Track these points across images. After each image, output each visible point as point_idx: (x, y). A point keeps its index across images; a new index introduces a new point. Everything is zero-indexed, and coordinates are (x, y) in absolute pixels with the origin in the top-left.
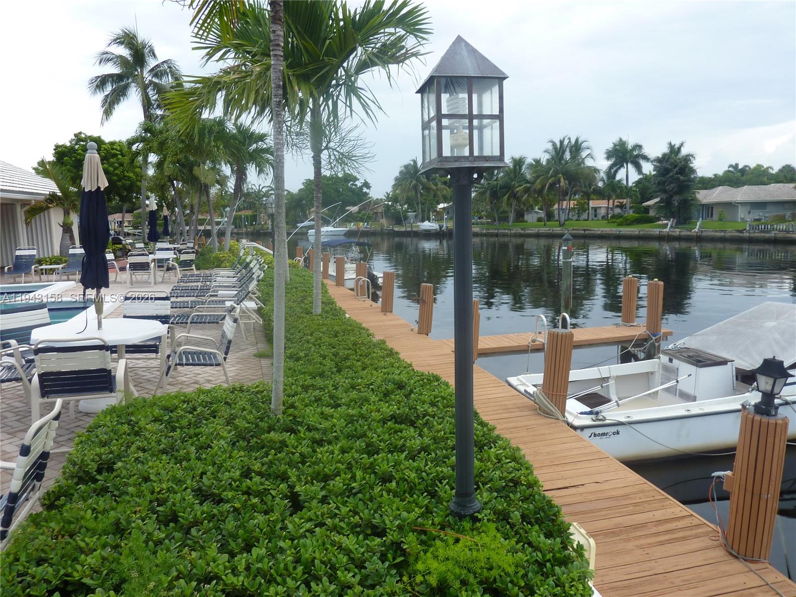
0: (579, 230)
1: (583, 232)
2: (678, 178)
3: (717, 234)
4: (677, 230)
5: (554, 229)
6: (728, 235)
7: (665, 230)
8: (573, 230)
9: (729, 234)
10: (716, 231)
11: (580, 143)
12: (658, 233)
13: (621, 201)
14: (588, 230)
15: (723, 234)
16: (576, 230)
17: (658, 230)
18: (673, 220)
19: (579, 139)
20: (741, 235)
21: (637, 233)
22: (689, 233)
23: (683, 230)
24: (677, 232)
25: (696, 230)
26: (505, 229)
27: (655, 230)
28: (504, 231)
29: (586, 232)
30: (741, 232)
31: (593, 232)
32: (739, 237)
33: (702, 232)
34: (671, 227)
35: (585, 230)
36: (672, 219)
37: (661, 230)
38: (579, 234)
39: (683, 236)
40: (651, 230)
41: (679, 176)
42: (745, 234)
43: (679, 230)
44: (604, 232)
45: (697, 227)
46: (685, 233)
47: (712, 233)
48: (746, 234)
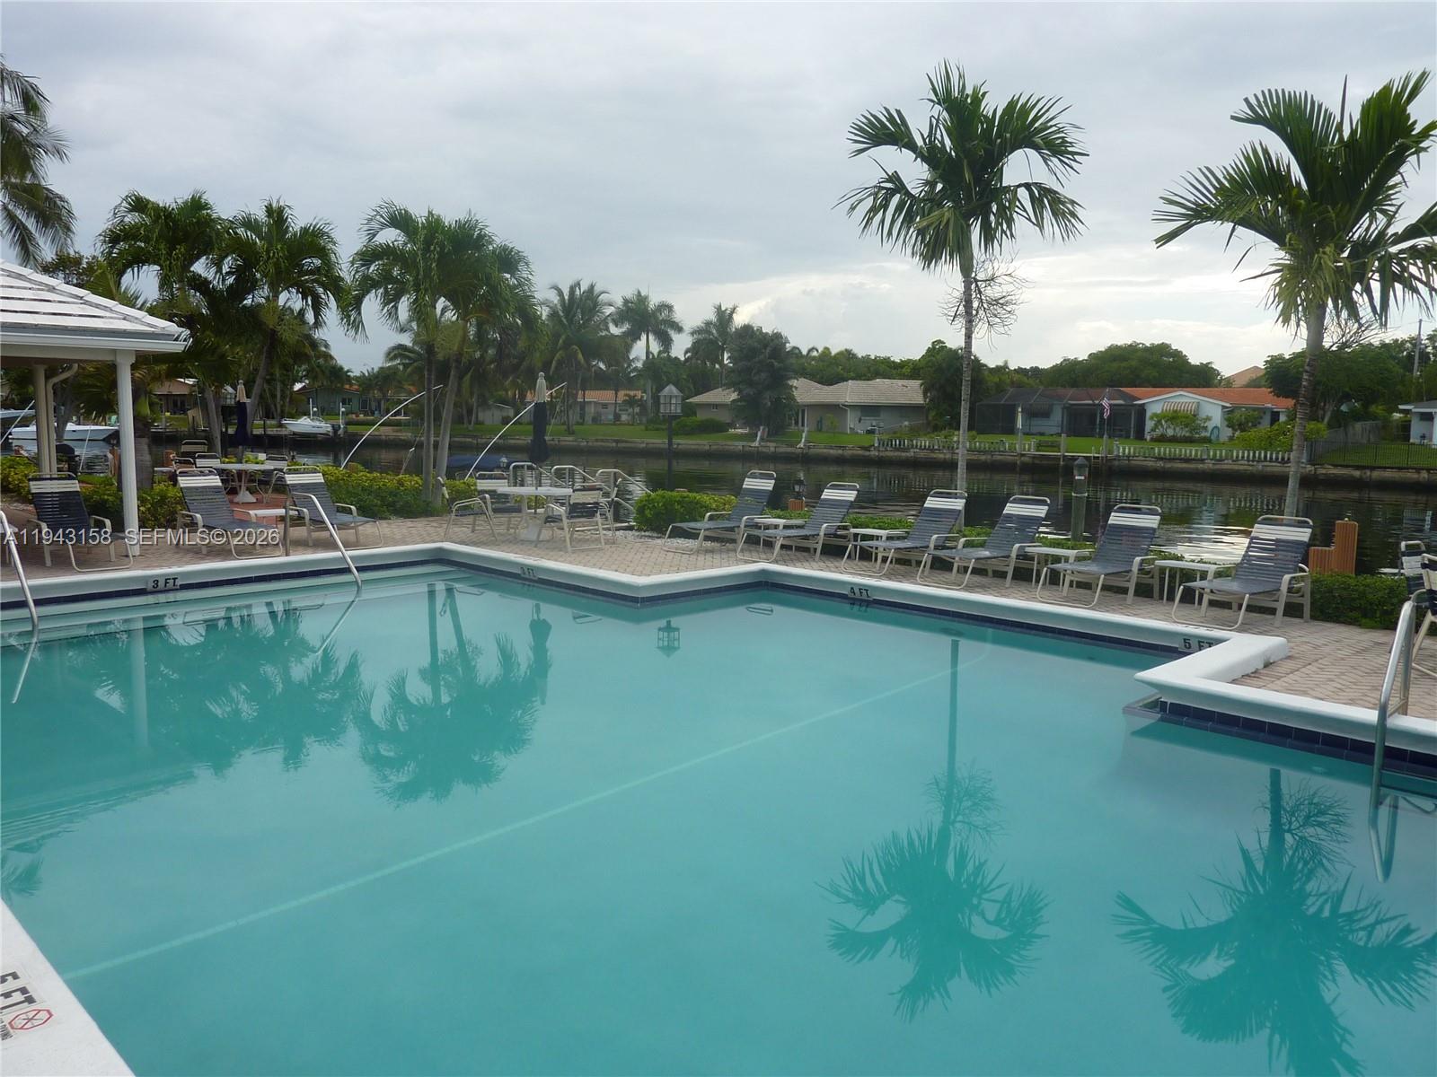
0: (607, 441)
1: (614, 444)
2: (772, 365)
3: (832, 451)
4: (772, 445)
5: (562, 438)
6: (848, 453)
7: (753, 445)
8: (597, 441)
9: (850, 452)
10: (831, 448)
11: (595, 293)
12: (741, 448)
13: (632, 393)
14: (623, 442)
15: (840, 452)
16: (602, 441)
17: (742, 443)
18: (763, 430)
19: (595, 288)
20: (867, 453)
21: (707, 447)
22: (790, 450)
23: (779, 445)
24: (771, 447)
25: (802, 445)
26: (465, 436)
27: (736, 443)
28: (463, 440)
29: (620, 445)
30: (867, 449)
31: (632, 445)
32: (864, 456)
33: (809, 448)
34: (762, 439)
35: (617, 441)
36: (761, 428)
37: (745, 443)
38: (609, 447)
39: (781, 453)
40: (729, 443)
41: (773, 360)
42: (872, 453)
43: (774, 444)
44: (651, 446)
45: (803, 440)
46: (783, 449)
47: (825, 450)
48: (874, 453)
